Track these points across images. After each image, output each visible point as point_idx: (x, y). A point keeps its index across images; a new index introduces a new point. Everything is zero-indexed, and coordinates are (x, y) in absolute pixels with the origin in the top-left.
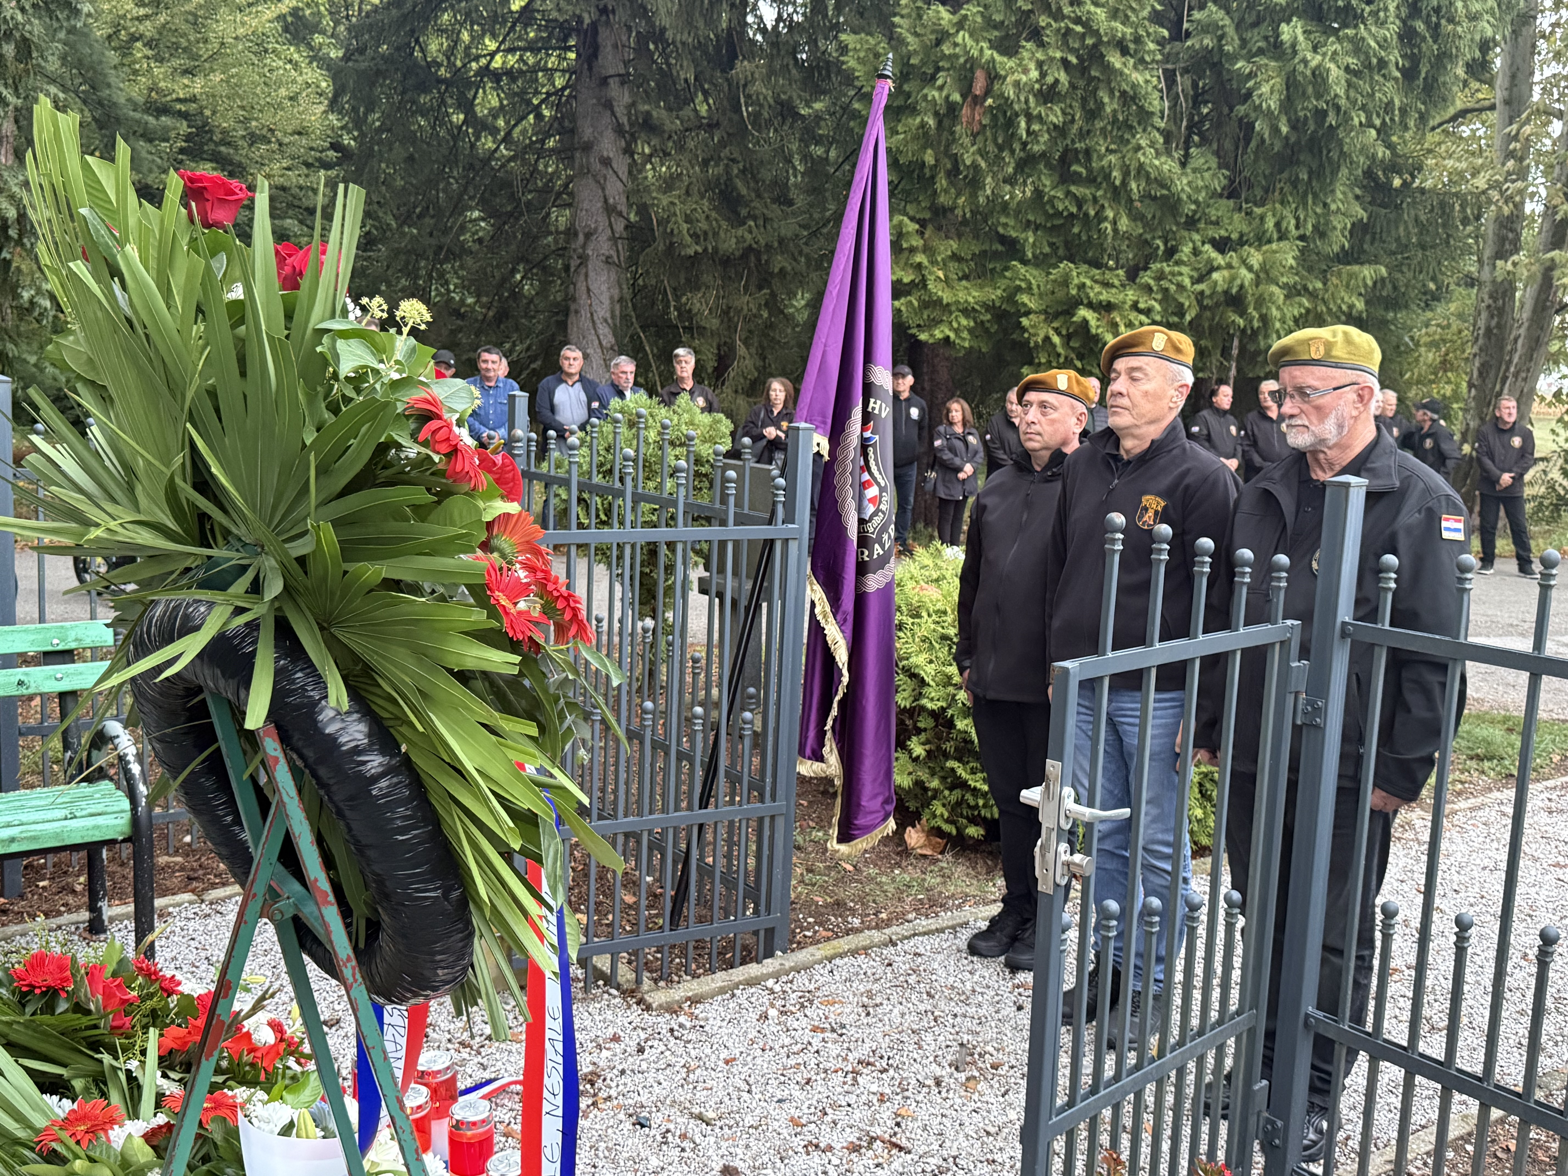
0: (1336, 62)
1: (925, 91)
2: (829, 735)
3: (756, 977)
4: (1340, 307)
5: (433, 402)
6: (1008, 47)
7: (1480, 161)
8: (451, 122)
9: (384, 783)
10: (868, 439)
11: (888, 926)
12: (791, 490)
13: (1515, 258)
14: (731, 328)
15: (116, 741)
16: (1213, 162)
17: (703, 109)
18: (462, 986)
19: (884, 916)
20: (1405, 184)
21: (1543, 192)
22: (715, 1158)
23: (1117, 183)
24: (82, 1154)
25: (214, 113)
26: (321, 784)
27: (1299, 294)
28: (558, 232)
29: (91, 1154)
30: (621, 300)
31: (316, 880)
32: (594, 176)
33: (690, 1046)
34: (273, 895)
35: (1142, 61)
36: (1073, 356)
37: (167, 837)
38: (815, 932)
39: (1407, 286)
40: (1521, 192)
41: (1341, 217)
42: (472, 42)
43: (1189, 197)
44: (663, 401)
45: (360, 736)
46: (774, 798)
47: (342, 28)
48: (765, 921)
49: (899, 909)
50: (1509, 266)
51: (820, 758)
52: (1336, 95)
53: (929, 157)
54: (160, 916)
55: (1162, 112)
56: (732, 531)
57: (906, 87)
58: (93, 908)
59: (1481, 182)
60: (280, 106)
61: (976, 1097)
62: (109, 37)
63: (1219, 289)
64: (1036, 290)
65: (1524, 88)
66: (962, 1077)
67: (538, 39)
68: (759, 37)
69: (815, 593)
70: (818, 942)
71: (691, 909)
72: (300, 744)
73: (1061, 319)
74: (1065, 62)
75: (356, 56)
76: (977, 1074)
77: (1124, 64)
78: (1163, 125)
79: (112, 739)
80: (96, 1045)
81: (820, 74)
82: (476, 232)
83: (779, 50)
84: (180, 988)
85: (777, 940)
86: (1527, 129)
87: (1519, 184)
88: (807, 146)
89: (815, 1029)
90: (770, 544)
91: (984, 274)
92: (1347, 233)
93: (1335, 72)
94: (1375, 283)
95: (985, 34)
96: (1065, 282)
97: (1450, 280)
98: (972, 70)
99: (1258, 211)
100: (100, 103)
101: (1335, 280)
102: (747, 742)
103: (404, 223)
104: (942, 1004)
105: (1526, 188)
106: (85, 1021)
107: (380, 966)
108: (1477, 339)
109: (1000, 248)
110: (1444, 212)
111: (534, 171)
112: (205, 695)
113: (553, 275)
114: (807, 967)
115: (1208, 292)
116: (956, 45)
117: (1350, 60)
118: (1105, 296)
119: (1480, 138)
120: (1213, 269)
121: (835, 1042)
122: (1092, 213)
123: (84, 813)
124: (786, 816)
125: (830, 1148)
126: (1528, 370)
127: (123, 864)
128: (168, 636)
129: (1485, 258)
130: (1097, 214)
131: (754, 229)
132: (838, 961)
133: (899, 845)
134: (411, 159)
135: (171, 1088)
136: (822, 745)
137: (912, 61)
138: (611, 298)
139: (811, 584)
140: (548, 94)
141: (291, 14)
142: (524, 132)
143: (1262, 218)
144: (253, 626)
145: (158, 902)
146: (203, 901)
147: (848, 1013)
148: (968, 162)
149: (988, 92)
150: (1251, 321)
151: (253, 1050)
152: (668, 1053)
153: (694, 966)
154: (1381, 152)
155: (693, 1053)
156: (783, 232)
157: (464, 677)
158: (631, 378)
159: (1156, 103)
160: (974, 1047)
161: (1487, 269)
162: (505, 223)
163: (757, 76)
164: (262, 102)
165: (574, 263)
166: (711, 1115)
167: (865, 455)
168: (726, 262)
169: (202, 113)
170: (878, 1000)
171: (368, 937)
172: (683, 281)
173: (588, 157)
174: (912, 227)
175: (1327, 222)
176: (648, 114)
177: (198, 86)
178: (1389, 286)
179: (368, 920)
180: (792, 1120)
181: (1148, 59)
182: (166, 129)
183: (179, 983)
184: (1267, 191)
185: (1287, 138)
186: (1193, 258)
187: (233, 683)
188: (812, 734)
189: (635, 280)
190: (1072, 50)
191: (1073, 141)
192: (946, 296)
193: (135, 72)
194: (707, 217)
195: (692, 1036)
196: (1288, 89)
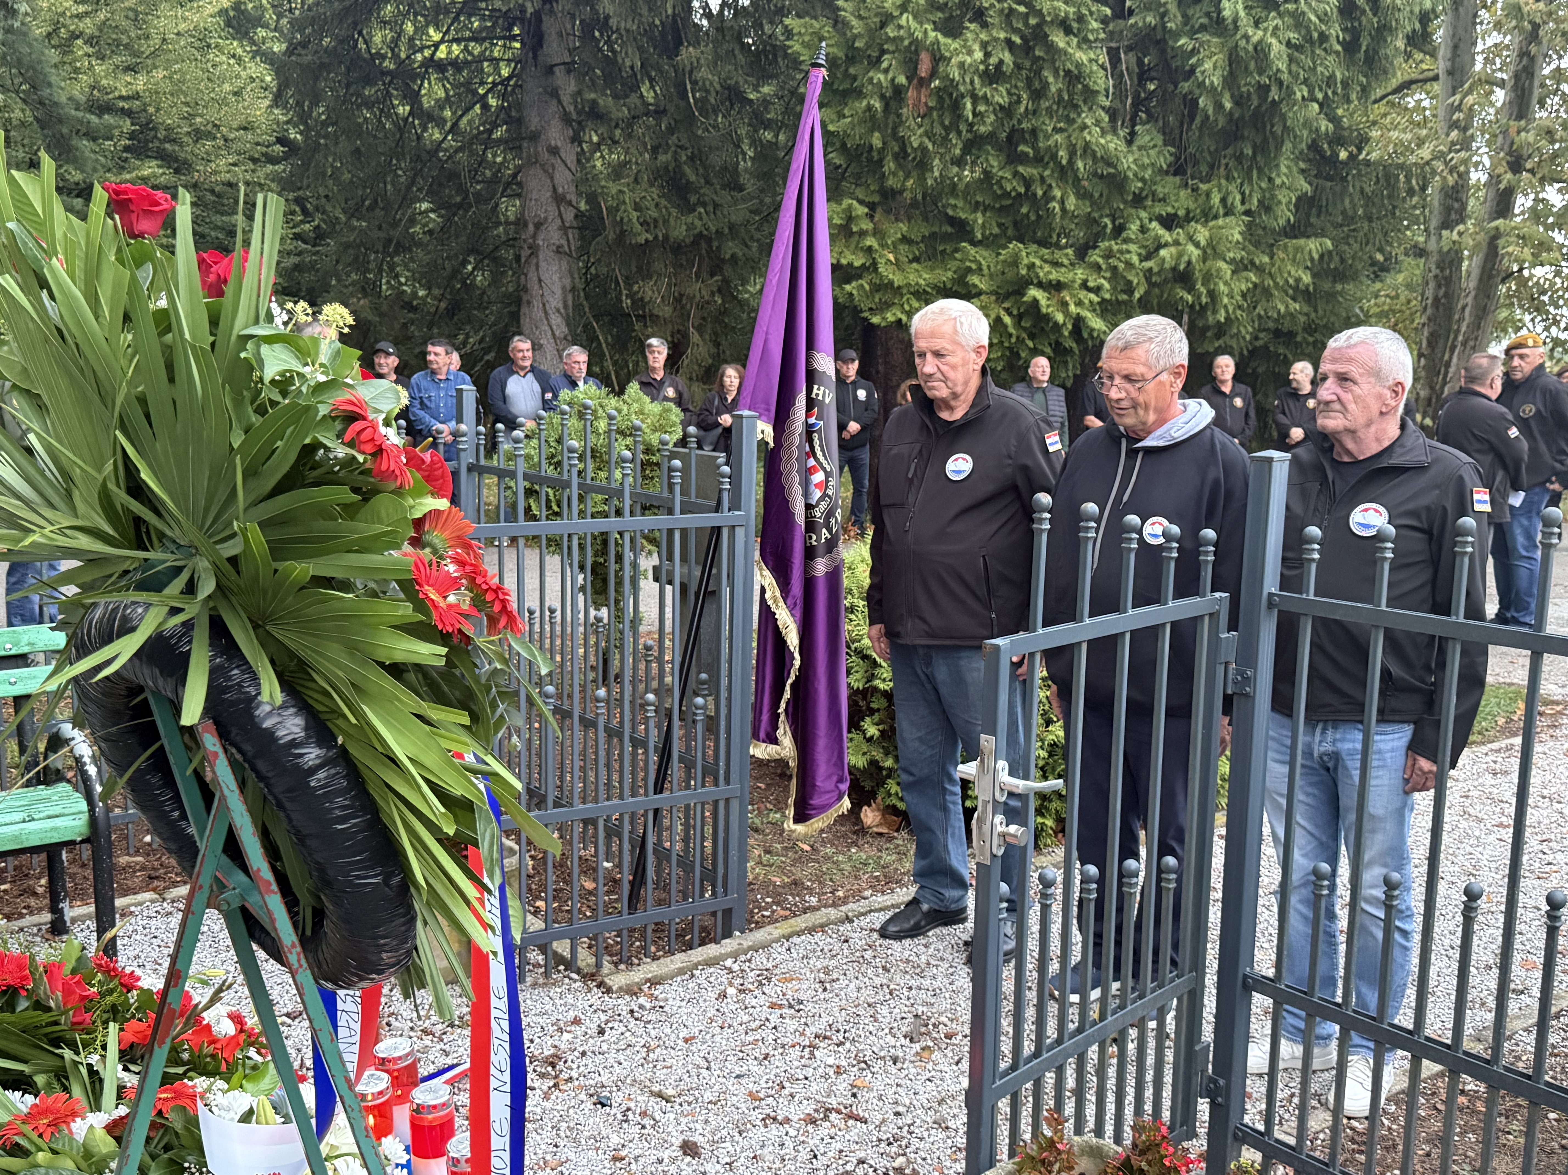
0: (1278, 38)
1: (871, 74)
2: (782, 717)
3: (715, 957)
4: (1287, 281)
5: (359, 403)
6: (951, 28)
7: (1424, 132)
8: (397, 114)
9: (321, 775)
10: (813, 425)
11: (845, 903)
12: (736, 478)
13: (1461, 227)
14: (685, 316)
15: (72, 743)
16: (1159, 140)
17: (650, 96)
18: (408, 968)
19: (840, 894)
20: (1352, 157)
21: (1487, 162)
22: (674, 1134)
23: (1064, 162)
24: (45, 1147)
25: (158, 110)
26: (260, 777)
27: (1246, 269)
28: (507, 223)
29: (54, 1146)
30: (573, 289)
31: (259, 870)
32: (542, 166)
33: (650, 1026)
34: (220, 885)
35: (1086, 40)
36: (1024, 335)
37: (127, 837)
38: (773, 912)
39: (1353, 258)
40: (1465, 162)
41: (1285, 192)
42: (415, 32)
43: (1135, 175)
44: (613, 391)
45: (297, 730)
46: (727, 782)
47: (284, 21)
48: (723, 902)
49: (856, 887)
50: (1455, 236)
51: (774, 741)
52: (1278, 70)
53: (876, 141)
54: (123, 915)
55: (1107, 90)
56: (680, 520)
57: (852, 71)
58: (55, 909)
59: (1425, 153)
60: (224, 102)
61: (930, 1066)
62: (49, 35)
63: (1167, 266)
64: (986, 271)
65: (1467, 58)
66: (917, 1047)
67: (482, 29)
68: (705, 22)
69: (763, 578)
70: (776, 921)
71: (649, 891)
72: (238, 739)
73: (1012, 299)
74: (1009, 43)
75: (299, 50)
76: (931, 1044)
77: (1068, 43)
78: (1108, 104)
79: (67, 741)
80: (57, 1041)
81: (767, 57)
82: (426, 225)
83: (724, 36)
84: (139, 984)
85: (735, 921)
86: (1470, 100)
87: (1463, 154)
88: (756, 131)
89: (772, 1006)
90: (717, 531)
91: (935, 256)
92: (1292, 207)
93: (1276, 48)
94: (1322, 256)
95: (929, 16)
96: (1015, 262)
97: (1397, 251)
98: (917, 52)
99: (1204, 187)
100: (41, 103)
101: (1282, 255)
102: (699, 726)
103: (353, 216)
104: (897, 978)
105: (1471, 157)
106: (46, 1017)
107: (326, 953)
108: (1425, 309)
109: (949, 229)
110: (1389, 184)
111: (482, 161)
112: (147, 694)
113: (504, 266)
114: (765, 946)
115: (1156, 269)
116: (900, 27)
117: (1292, 35)
118: (1054, 276)
119: (1425, 109)
120: (1160, 246)
121: (793, 1018)
122: (1040, 193)
123: (42, 815)
124: (741, 799)
125: (787, 1120)
126: (1476, 339)
127: (84, 866)
128: (107, 638)
129: (1432, 228)
130: (1045, 193)
131: (704, 215)
132: (795, 939)
133: (855, 824)
134: (357, 151)
135: (131, 1080)
136: (776, 728)
137: (857, 45)
138: (563, 288)
139: (761, 569)
140: (494, 84)
141: (233, 9)
142: (470, 122)
143: (1208, 194)
144: (188, 625)
145: (119, 902)
146: (164, 900)
147: (805, 989)
148: (915, 145)
149: (933, 74)
150: (1199, 297)
151: (213, 1041)
152: (628, 1034)
153: (653, 949)
154: (1325, 125)
155: (653, 1033)
156: (733, 218)
157: (396, 670)
158: (584, 367)
159: (1101, 81)
160: (929, 1018)
161: (1433, 239)
162: (454, 215)
163: (702, 61)
164: (206, 98)
165: (525, 253)
166: (671, 1092)
167: (810, 441)
168: (677, 249)
169: (145, 110)
170: (835, 976)
171: (314, 925)
172: (634, 269)
173: (536, 148)
174: (861, 210)
175: (1273, 197)
176: (594, 102)
177: (140, 83)
178: (1336, 259)
179: (314, 908)
180: (750, 1094)
181: (1091, 37)
182: (110, 128)
183: (138, 979)
184: (1212, 167)
185: (1231, 113)
186: (1141, 236)
187: (171, 682)
188: (765, 717)
189: (588, 269)
190: (1016, 31)
191: (1020, 122)
192: (898, 279)
193: (77, 71)
194: (657, 205)
195: (652, 1017)
196: (1230, 65)
